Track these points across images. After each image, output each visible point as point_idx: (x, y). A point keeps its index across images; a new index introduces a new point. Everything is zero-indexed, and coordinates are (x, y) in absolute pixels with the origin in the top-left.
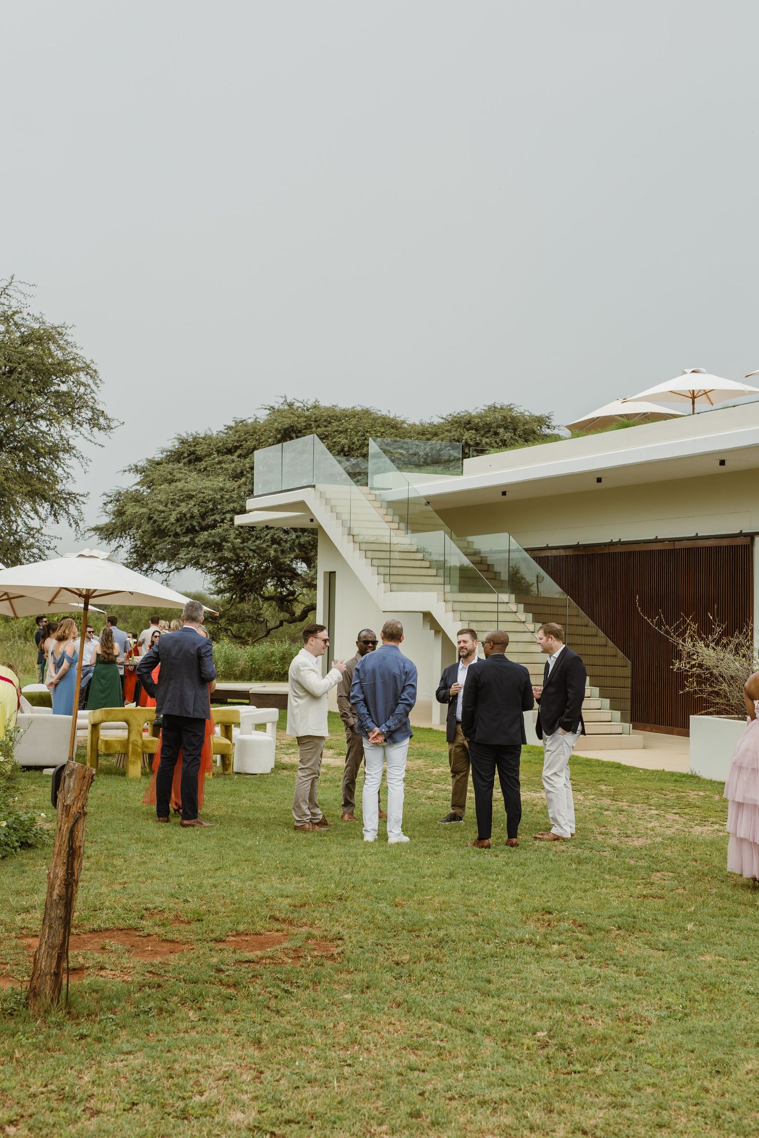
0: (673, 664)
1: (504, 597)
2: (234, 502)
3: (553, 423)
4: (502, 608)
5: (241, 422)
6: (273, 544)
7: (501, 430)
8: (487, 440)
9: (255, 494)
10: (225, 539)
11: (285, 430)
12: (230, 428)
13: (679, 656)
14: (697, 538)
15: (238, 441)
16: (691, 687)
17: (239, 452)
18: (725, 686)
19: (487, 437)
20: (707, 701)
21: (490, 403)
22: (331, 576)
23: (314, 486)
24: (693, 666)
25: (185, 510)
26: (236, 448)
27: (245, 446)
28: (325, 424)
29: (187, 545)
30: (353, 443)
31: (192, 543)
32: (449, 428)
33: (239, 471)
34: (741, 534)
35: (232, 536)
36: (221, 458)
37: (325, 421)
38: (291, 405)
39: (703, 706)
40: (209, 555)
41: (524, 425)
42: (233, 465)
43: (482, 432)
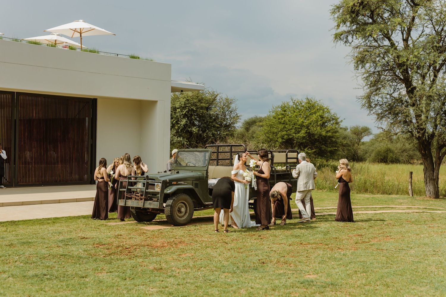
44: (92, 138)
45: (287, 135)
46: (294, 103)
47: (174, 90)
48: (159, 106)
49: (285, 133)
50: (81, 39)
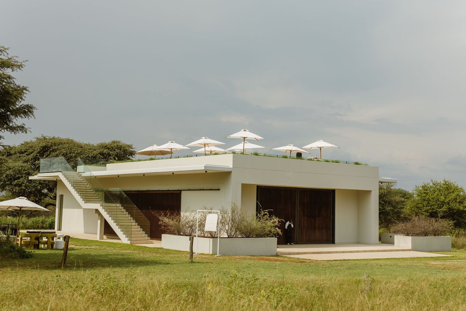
0: (159, 222)
1: (118, 205)
2: (26, 171)
3: (133, 147)
4: (118, 208)
5: (26, 142)
6: (39, 185)
7: (116, 149)
8: (112, 152)
9: (40, 172)
10: (23, 183)
11: (44, 147)
12: (23, 144)
13: (160, 221)
14: (168, 190)
15: (26, 150)
16: (162, 228)
17: (26, 153)
18: (170, 227)
19: (112, 151)
20: (165, 231)
21: (113, 140)
22: (62, 196)
23: (62, 172)
24: (163, 223)
25: (8, 173)
26: (25, 152)
27: (29, 151)
28: (57, 145)
29: (9, 185)
30: (67, 152)
31: (11, 184)
32: (99, 148)
33: (27, 160)
34: (178, 190)
35: (25, 182)
36: (20, 155)
37: (58, 144)
38: (44, 138)
39: (165, 232)
40: (17, 188)
41: (123, 148)
42: (25, 158)
43: (110, 150)
44: (333, 215)
45: (430, 209)
46: (434, 184)
47: (380, 182)
48: (373, 193)
49: (429, 207)
50: (321, 152)
